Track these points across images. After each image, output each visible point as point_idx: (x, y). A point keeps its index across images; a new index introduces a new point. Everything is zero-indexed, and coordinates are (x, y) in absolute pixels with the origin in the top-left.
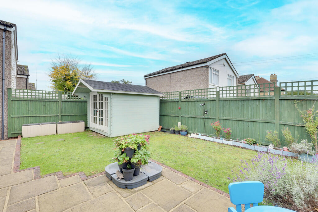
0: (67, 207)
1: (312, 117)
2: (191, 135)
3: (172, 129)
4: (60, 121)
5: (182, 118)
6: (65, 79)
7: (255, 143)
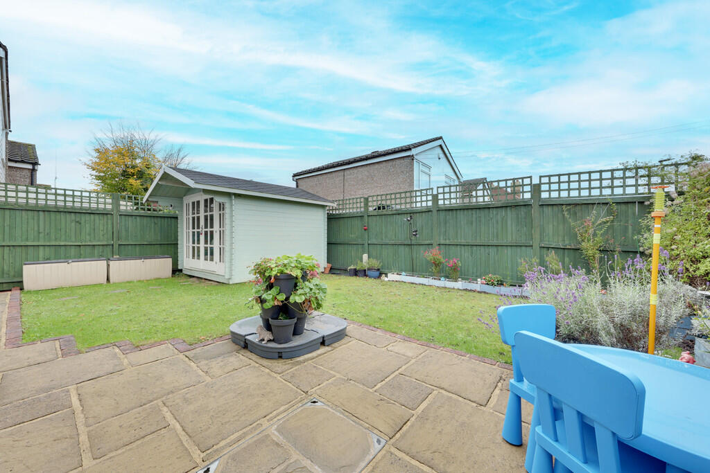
0: (151, 398)
1: (591, 231)
2: (387, 276)
3: (352, 267)
4: (115, 257)
5: (371, 247)
6: (125, 174)
7: (501, 283)
